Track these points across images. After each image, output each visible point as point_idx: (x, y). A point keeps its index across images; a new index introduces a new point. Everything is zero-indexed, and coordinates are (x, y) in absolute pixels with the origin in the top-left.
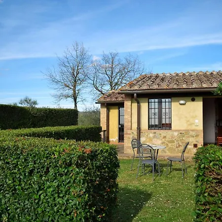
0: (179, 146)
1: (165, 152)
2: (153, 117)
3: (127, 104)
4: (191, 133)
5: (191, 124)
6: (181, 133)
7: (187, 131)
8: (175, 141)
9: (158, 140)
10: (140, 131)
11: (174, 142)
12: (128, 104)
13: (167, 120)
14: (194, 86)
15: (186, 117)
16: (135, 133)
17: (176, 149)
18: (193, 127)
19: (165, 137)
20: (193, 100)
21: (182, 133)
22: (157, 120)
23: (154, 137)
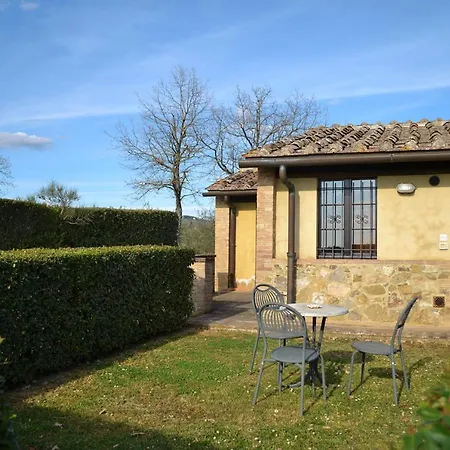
0: (397, 301)
1: (360, 317)
2: (330, 226)
3: (265, 192)
4: (428, 269)
5: (428, 246)
6: (400, 269)
7: (417, 265)
8: (386, 289)
9: (342, 285)
10: (295, 261)
11: (384, 292)
12: (267, 193)
13: (367, 234)
14: (436, 145)
15: (415, 227)
16: (284, 266)
17: (388, 310)
18: (434, 254)
19: (358, 279)
20: (434, 182)
21: (405, 269)
22: (340, 235)
23: (331, 278)
